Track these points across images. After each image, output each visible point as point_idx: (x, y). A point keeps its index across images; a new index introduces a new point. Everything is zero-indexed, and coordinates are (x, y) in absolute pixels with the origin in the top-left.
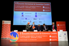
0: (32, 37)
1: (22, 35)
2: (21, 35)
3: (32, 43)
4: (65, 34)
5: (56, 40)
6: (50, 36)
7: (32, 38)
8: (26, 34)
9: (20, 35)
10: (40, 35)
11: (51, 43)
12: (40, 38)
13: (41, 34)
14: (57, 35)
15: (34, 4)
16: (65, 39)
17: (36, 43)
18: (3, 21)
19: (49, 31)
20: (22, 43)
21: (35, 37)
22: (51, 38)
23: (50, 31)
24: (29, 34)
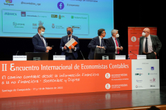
0: (47, 79)
1: (9, 73)
2: (4, 73)
3: (49, 101)
4: (152, 68)
5: (126, 85)
6: (108, 76)
7: (45, 81)
8: (25, 69)
10: (73, 71)
11: (108, 96)
12: (73, 80)
13: (77, 67)
14: (129, 71)
16: (153, 84)
17: (60, 100)
19: (103, 57)
20: (10, 103)
21: (59, 78)
22: (109, 81)
23: (107, 57)
24: (37, 68)
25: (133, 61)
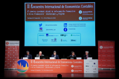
2: (32, 64)
5: (81, 71)
6: (72, 66)
7: (46, 67)
9: (30, 64)
11: (72, 75)
12: (57, 68)
13: (59, 62)
14: (83, 65)
15: (63, 7)
18: (6, 41)
19: (71, 58)
20: (33, 75)
21: (52, 66)
22: (73, 69)
25: (85, 60)
